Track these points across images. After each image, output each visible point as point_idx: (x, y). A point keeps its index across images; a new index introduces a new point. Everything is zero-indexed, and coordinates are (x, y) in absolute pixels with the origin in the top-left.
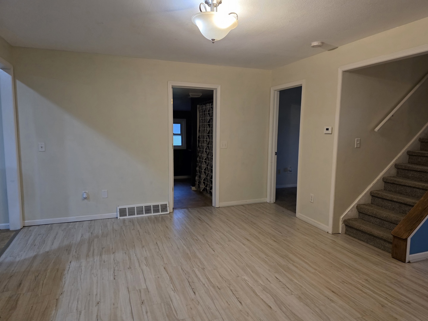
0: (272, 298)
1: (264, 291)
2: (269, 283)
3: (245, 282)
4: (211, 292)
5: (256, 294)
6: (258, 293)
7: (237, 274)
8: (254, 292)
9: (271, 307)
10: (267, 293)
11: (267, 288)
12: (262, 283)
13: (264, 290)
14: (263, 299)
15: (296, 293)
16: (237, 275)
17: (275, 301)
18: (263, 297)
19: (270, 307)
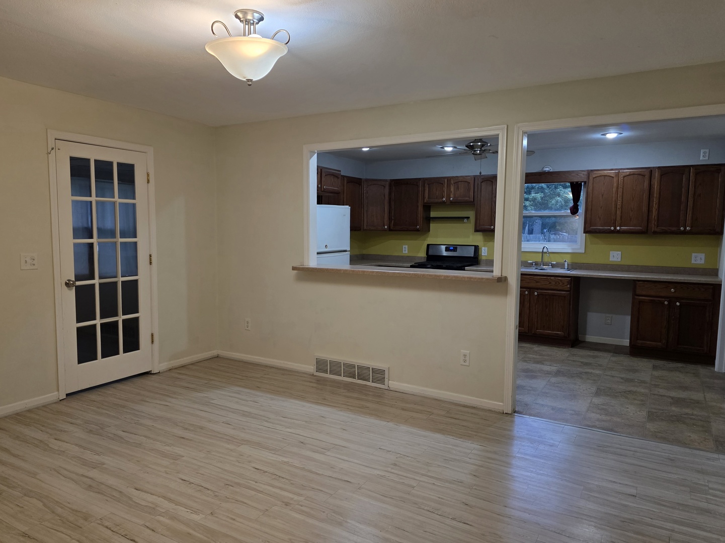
0: (136, 501)
1: (153, 506)
2: (147, 524)
3: (194, 510)
4: (235, 478)
5: (164, 497)
6: (163, 500)
7: (216, 517)
8: (170, 500)
9: (135, 490)
10: (146, 506)
11: (150, 513)
12: (162, 519)
13: (154, 508)
14: (152, 496)
15: (92, 524)
16: (216, 515)
17: (130, 499)
18: (151, 498)
19: (137, 490)
